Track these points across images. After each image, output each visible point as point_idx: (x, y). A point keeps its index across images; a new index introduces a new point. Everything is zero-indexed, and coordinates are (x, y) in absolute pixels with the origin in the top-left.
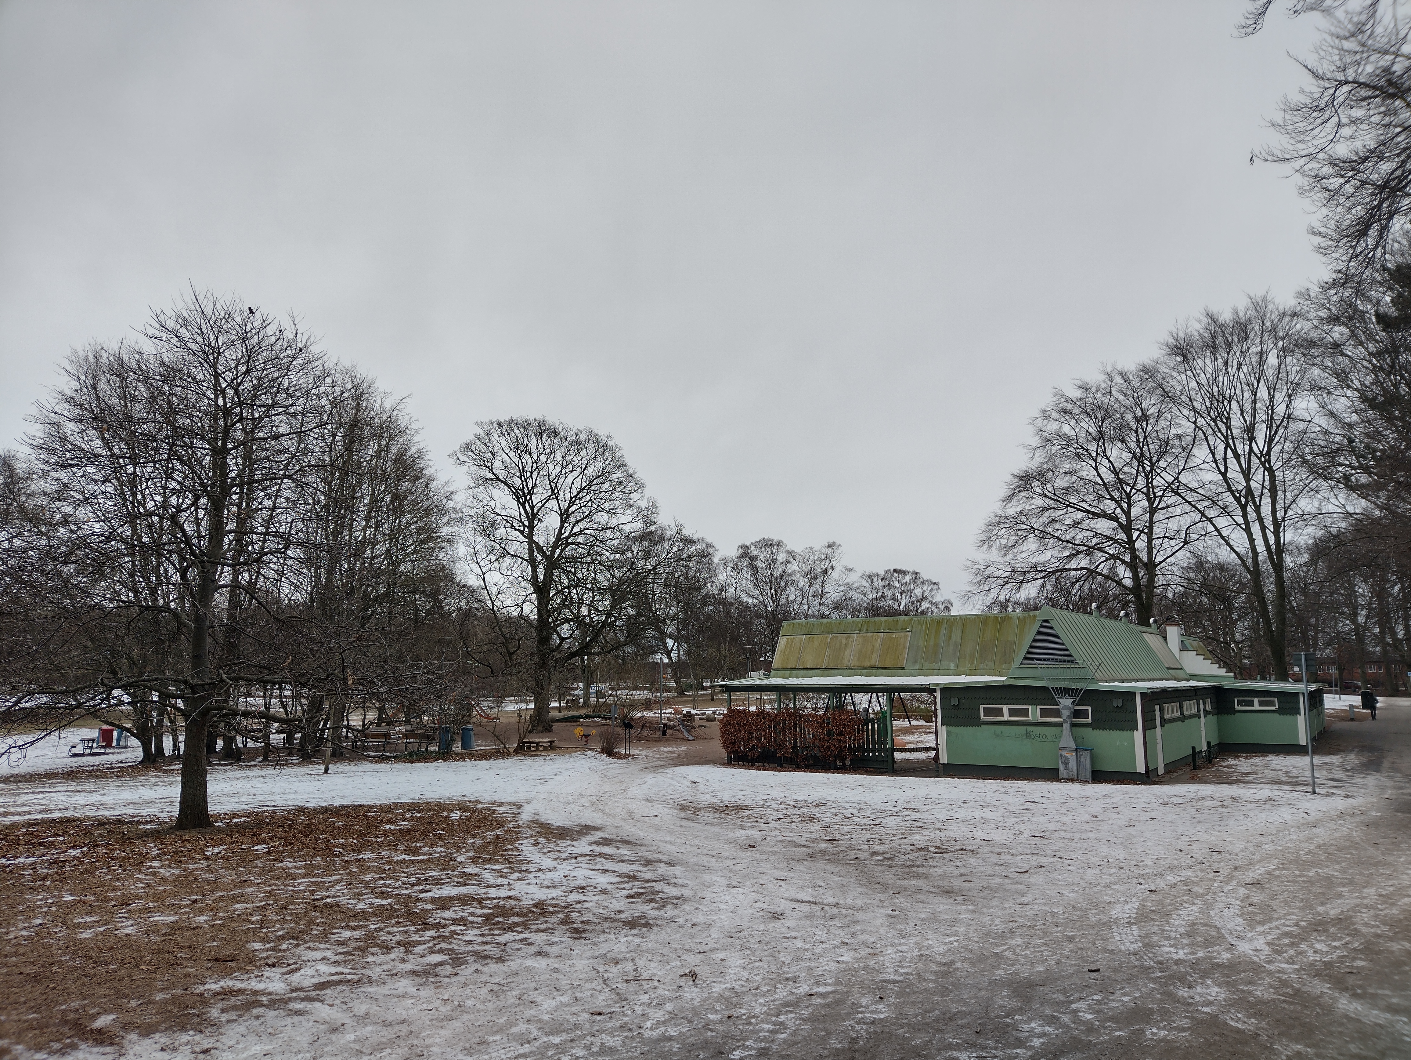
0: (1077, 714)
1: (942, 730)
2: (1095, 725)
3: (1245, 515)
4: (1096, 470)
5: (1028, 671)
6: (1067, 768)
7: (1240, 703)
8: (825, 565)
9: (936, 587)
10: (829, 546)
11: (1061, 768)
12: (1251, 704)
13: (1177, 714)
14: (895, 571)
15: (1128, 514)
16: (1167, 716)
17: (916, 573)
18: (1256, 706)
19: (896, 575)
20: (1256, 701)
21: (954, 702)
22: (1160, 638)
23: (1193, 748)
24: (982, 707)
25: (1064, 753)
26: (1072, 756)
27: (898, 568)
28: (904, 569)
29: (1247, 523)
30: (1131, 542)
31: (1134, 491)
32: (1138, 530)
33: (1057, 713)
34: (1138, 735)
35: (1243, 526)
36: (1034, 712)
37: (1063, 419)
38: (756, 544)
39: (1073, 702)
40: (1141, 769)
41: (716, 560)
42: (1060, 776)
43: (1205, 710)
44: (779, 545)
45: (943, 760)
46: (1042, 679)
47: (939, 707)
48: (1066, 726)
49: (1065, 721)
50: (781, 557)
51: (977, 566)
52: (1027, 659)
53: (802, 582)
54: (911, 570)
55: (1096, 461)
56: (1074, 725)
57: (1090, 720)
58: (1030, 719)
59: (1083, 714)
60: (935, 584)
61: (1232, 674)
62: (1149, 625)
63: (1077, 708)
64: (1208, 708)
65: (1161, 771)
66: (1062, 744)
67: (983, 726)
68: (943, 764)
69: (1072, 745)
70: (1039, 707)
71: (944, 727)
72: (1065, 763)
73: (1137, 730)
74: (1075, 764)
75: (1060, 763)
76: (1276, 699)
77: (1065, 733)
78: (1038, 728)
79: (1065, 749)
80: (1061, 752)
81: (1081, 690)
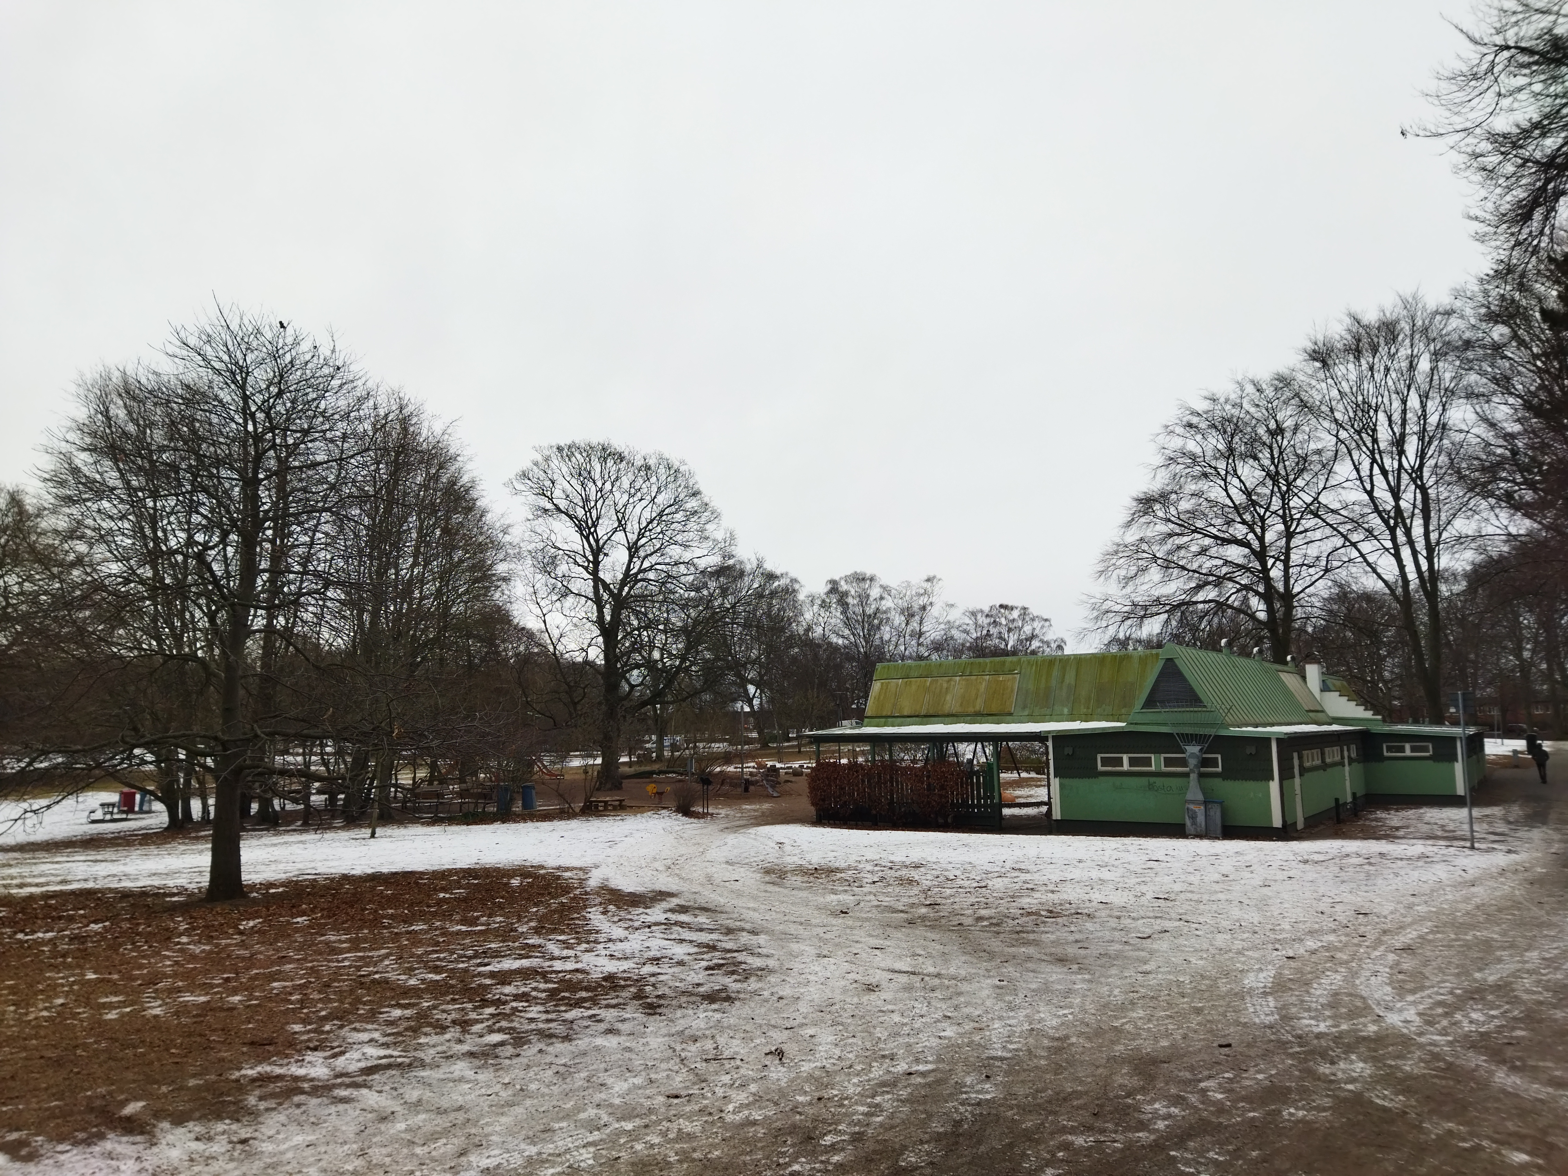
0: (1205, 762)
1: (1055, 783)
2: (1225, 775)
3: (1394, 539)
4: (1226, 490)
5: (1151, 715)
6: (1194, 823)
7: (1389, 749)
8: (922, 601)
9: (1047, 624)
10: (928, 580)
11: (1188, 822)
12: (1402, 749)
13: (1318, 762)
14: (1001, 606)
15: (1261, 539)
16: (1307, 764)
17: (1025, 609)
18: (1408, 752)
19: (1002, 611)
20: (1408, 746)
21: (1068, 751)
22: (1298, 677)
23: (1337, 800)
24: (1099, 756)
25: (1192, 807)
26: (1200, 810)
27: (1005, 603)
28: (1010, 604)
29: (1396, 547)
30: (1265, 570)
31: (1268, 514)
32: (1273, 557)
33: (1183, 762)
34: (1274, 786)
35: (1392, 551)
36: (1157, 762)
37: (1188, 435)
38: (847, 579)
39: (1201, 750)
40: (1277, 821)
41: (801, 597)
42: (1187, 832)
43: (1349, 757)
44: (872, 579)
45: (1057, 815)
46: (1165, 724)
47: (1051, 756)
48: (1194, 776)
49: (1192, 771)
50: (875, 593)
51: (1093, 600)
52: (1150, 702)
53: (898, 620)
54: (1020, 604)
55: (1225, 480)
56: (1202, 775)
57: (1220, 769)
58: (1153, 768)
59: (1213, 763)
60: (1046, 620)
61: (1379, 717)
62: (1286, 663)
63: (1205, 756)
64: (1354, 755)
65: (1300, 825)
66: (1189, 796)
67: (1101, 778)
68: (1057, 820)
69: (1200, 797)
70: (1163, 755)
71: (1057, 780)
72: (1193, 818)
73: (1273, 780)
74: (1203, 818)
75: (1187, 817)
76: (1430, 744)
77: (1191, 784)
78: (1162, 779)
79: (1194, 802)
80: (1187, 806)
81: (1210, 736)
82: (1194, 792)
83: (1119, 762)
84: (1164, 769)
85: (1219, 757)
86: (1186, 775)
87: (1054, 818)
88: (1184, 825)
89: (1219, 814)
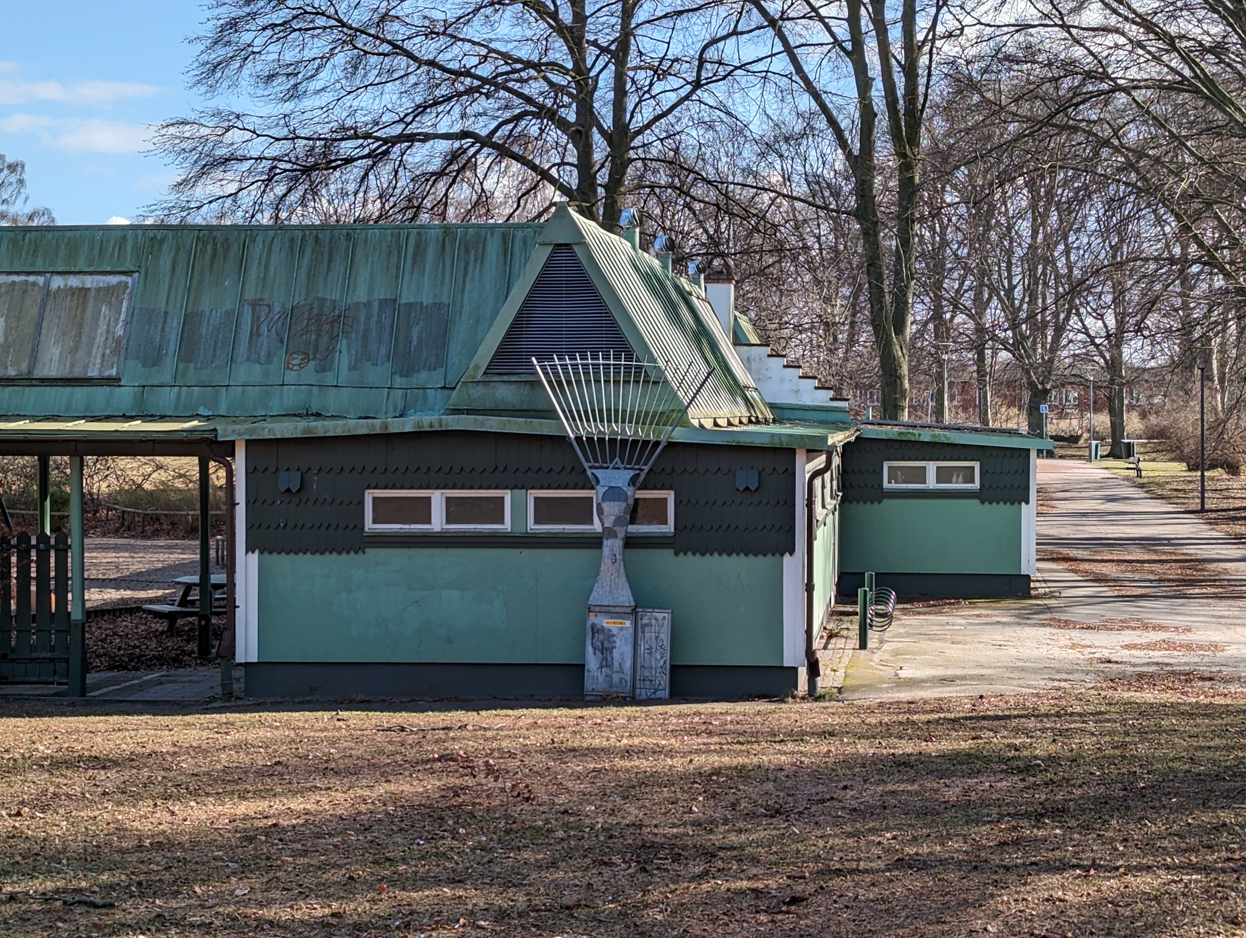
0: (639, 511)
1: (248, 565)
2: (681, 542)
5: (506, 392)
6: (606, 663)
7: (892, 474)
11: (592, 662)
12: (920, 475)
18: (931, 483)
20: (929, 468)
21: (289, 481)
22: (709, 309)
24: (369, 496)
25: (606, 622)
26: (622, 628)
33: (585, 511)
34: (793, 567)
36: (517, 510)
39: (632, 479)
40: (794, 657)
42: (589, 685)
45: (247, 649)
46: (549, 414)
47: (241, 496)
48: (611, 546)
49: (609, 533)
52: (505, 360)
56: (630, 542)
57: (669, 528)
58: (506, 526)
59: (656, 512)
63: (639, 494)
66: (598, 596)
67: (369, 551)
68: (247, 664)
69: (625, 597)
70: (534, 493)
71: (254, 558)
72: (603, 650)
73: (792, 552)
74: (628, 650)
75: (590, 649)
76: (977, 465)
77: (606, 564)
78: (527, 553)
79: (608, 611)
80: (592, 619)
81: (657, 443)
82: (611, 585)
83: (422, 511)
84: (532, 526)
85: (670, 496)
86: (595, 542)
87: (240, 658)
88: (581, 667)
89: (665, 636)
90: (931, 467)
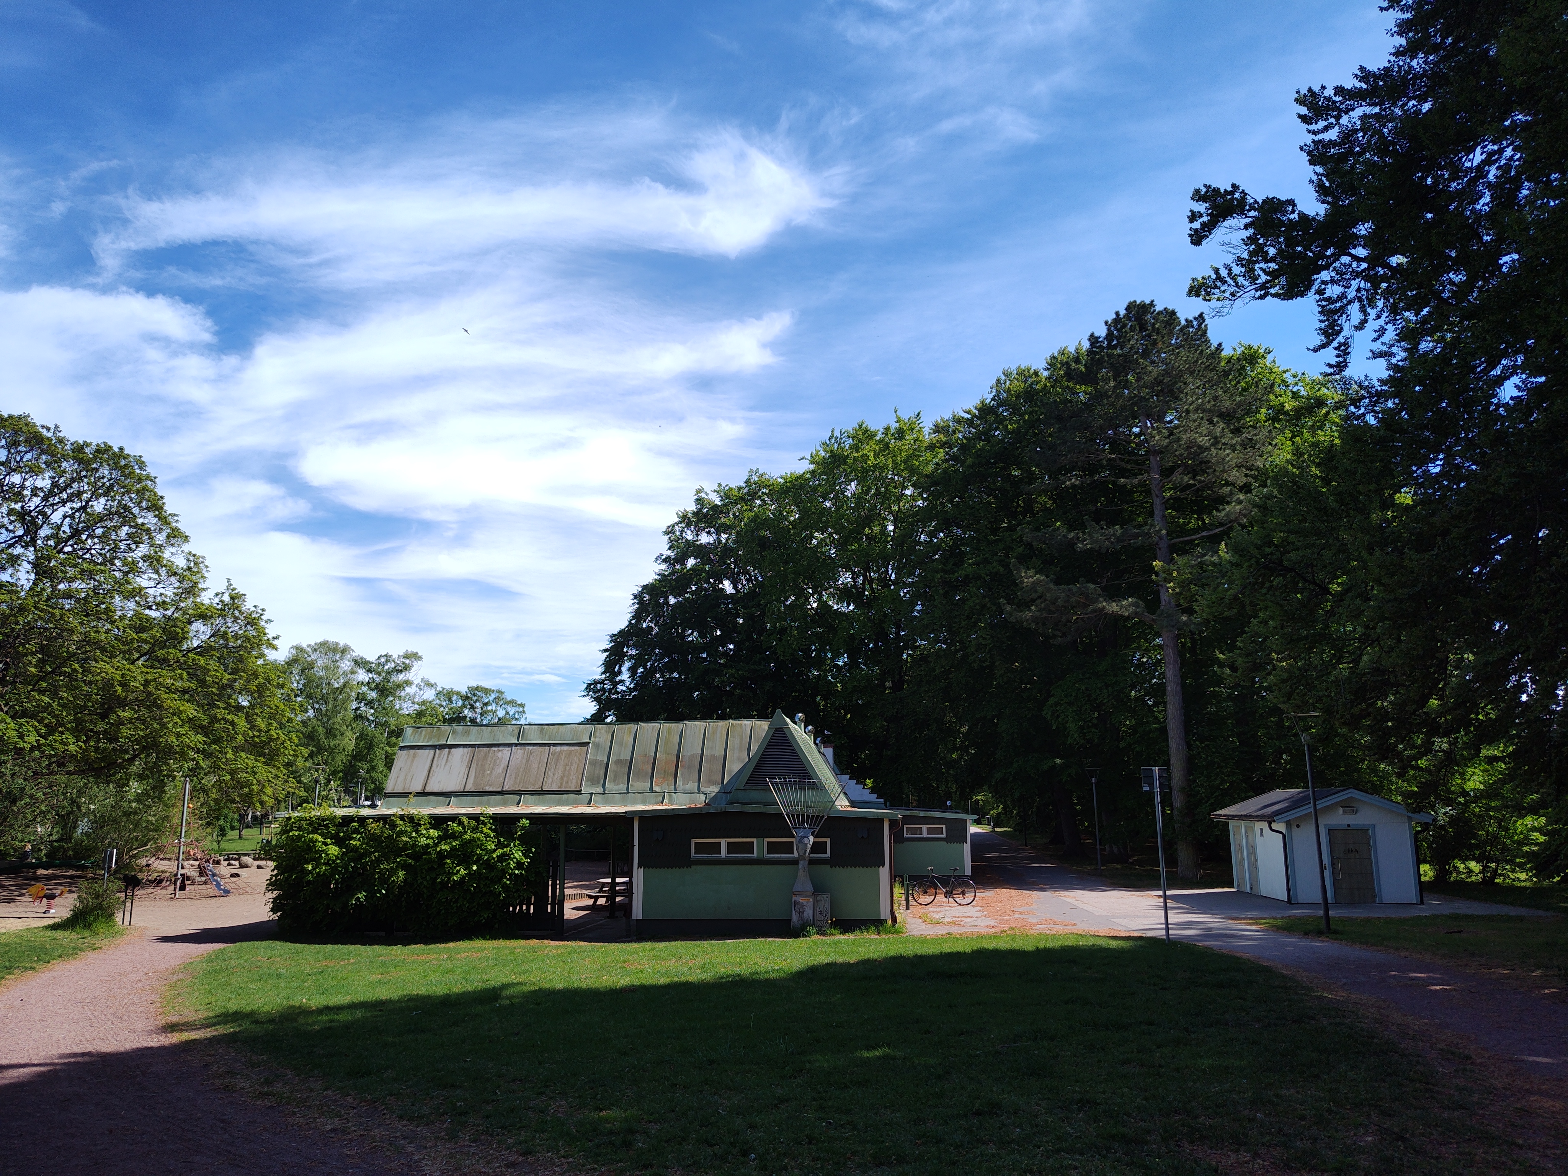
0: (814, 847)
1: (639, 874)
2: (834, 862)
5: (755, 793)
6: (802, 919)
7: (909, 831)
8: (399, 677)
9: (521, 708)
10: (408, 656)
11: (794, 919)
12: (920, 831)
17: (501, 692)
18: (925, 834)
19: (478, 693)
21: (657, 835)
24: (693, 841)
25: (799, 898)
26: (808, 902)
33: (791, 848)
34: (884, 873)
36: (759, 847)
39: (813, 833)
40: (885, 914)
42: (791, 930)
45: (638, 912)
46: (773, 803)
47: (636, 842)
48: (803, 864)
49: (802, 858)
52: (754, 779)
56: (811, 862)
57: (828, 855)
58: (755, 855)
59: (823, 848)
63: (815, 840)
66: (797, 888)
67: (693, 867)
68: (637, 921)
69: (810, 887)
70: (767, 840)
71: (642, 870)
72: (800, 912)
73: (883, 866)
74: (811, 912)
75: (793, 912)
76: (944, 826)
77: (801, 873)
78: (764, 868)
79: (801, 894)
80: (795, 898)
81: (823, 817)
82: (803, 882)
83: (717, 848)
84: (766, 855)
85: (828, 841)
86: (795, 862)
87: (634, 917)
88: (790, 921)
89: (828, 905)
90: (925, 827)
